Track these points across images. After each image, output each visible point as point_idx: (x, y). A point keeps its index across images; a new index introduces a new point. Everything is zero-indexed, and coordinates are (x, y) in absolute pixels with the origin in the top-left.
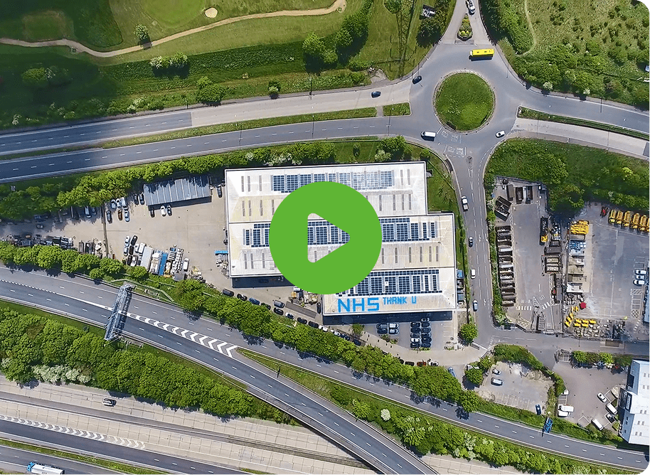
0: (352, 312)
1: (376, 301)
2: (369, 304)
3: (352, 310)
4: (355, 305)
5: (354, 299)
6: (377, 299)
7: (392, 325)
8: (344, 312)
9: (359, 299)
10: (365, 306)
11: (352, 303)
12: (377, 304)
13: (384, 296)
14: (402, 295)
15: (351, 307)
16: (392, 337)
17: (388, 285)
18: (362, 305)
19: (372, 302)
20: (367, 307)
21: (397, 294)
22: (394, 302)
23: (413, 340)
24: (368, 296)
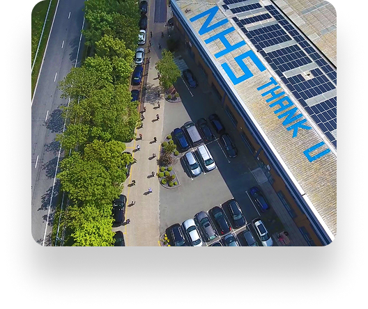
0: (201, 39)
1: (253, 68)
2: (239, 60)
3: (207, 36)
4: (221, 36)
5: (232, 29)
6: (262, 68)
7: (205, 153)
8: (195, 27)
9: (239, 35)
10: (229, 55)
11: (220, 30)
12: (248, 74)
13: (278, 79)
14: (306, 115)
15: (213, 33)
16: (177, 169)
17: (307, 78)
18: (230, 48)
19: (248, 61)
20: (230, 58)
21: (304, 104)
22: (277, 107)
23: (191, 223)
24: (255, 50)
